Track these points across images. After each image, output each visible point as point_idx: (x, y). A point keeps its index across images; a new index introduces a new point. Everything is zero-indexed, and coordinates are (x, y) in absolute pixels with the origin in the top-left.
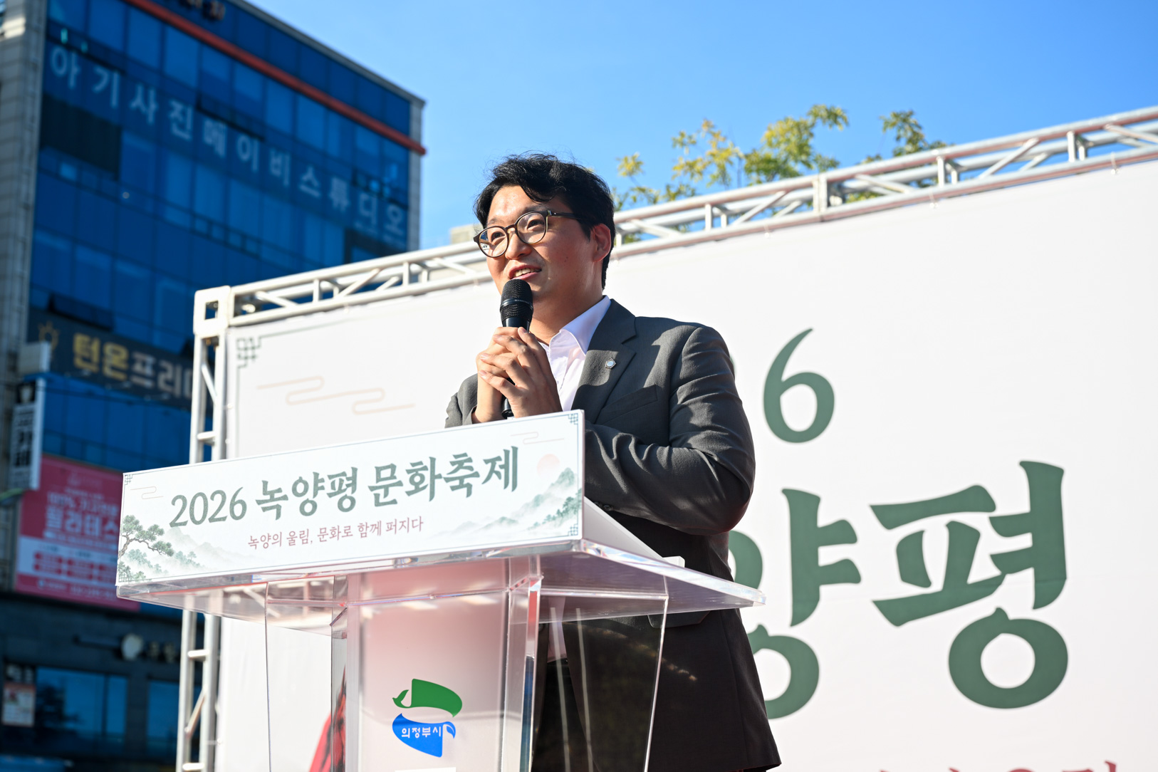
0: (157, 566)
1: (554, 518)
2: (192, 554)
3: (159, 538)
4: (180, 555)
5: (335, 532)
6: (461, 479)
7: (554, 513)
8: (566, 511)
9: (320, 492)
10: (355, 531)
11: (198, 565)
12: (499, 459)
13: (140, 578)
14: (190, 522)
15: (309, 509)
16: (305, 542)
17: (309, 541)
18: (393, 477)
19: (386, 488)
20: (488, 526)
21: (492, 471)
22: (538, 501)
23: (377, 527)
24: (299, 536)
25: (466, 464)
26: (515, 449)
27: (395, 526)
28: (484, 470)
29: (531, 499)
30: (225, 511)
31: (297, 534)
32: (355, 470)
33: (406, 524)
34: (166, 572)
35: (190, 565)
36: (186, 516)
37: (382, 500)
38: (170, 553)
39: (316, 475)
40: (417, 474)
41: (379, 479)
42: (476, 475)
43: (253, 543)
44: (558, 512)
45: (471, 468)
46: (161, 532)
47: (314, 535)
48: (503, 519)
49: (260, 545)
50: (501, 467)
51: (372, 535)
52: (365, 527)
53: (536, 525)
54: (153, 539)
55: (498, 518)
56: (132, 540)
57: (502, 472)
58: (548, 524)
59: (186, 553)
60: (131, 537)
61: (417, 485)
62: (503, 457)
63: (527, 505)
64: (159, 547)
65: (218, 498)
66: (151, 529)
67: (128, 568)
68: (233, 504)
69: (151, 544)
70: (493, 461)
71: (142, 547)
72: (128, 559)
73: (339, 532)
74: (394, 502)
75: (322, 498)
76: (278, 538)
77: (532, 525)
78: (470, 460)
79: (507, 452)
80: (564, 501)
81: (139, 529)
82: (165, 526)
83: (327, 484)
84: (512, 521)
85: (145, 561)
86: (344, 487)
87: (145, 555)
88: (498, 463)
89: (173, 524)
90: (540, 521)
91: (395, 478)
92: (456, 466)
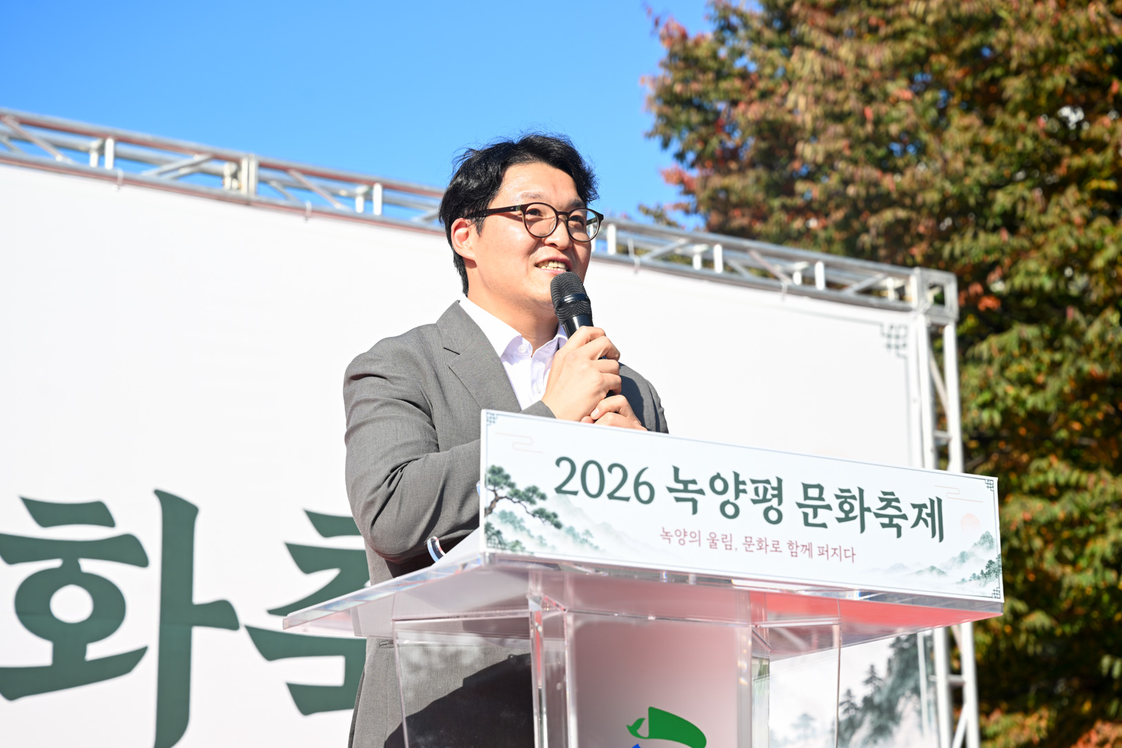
0: (541, 538)
1: (979, 578)
2: (587, 532)
3: (540, 504)
4: (571, 530)
5: (762, 545)
6: (891, 517)
7: (978, 573)
8: (989, 573)
9: (742, 495)
10: (783, 546)
11: (597, 548)
12: (925, 506)
13: (518, 548)
14: (582, 492)
15: (730, 512)
16: (729, 547)
17: (733, 548)
18: (821, 498)
19: (815, 508)
20: (919, 572)
21: (919, 517)
22: (963, 557)
23: (808, 548)
24: (721, 540)
25: (894, 504)
26: (940, 501)
27: (827, 551)
28: (913, 514)
29: (957, 554)
30: (628, 490)
31: (719, 537)
32: (780, 481)
33: (838, 552)
34: (553, 547)
35: (586, 546)
36: (576, 484)
37: (811, 520)
38: (558, 526)
39: (737, 475)
40: (846, 502)
41: (806, 497)
42: (904, 517)
43: (666, 535)
44: (982, 572)
45: (899, 509)
46: (543, 497)
47: (738, 542)
48: (933, 568)
49: (675, 539)
50: (928, 515)
51: (804, 556)
52: (795, 546)
53: (963, 580)
54: (533, 502)
55: (929, 565)
56: (502, 498)
57: (929, 520)
58: (975, 582)
59: (579, 530)
60: (501, 493)
61: (847, 513)
62: (929, 505)
63: (954, 559)
64: (541, 513)
65: (618, 472)
66: (528, 490)
67: (499, 533)
68: (637, 484)
69: (531, 508)
70: (920, 507)
71: (519, 510)
72: (499, 521)
73: (766, 545)
74: (824, 525)
75: (744, 501)
76: (696, 537)
77: (960, 580)
78: (897, 500)
79: (932, 502)
80: (986, 563)
81: (512, 485)
82: (548, 488)
83: (750, 487)
84: (941, 572)
85: (522, 528)
86: (769, 496)
87: (522, 520)
88: (925, 511)
89: (559, 490)
90: (967, 578)
91: (823, 500)
92: (885, 503)
